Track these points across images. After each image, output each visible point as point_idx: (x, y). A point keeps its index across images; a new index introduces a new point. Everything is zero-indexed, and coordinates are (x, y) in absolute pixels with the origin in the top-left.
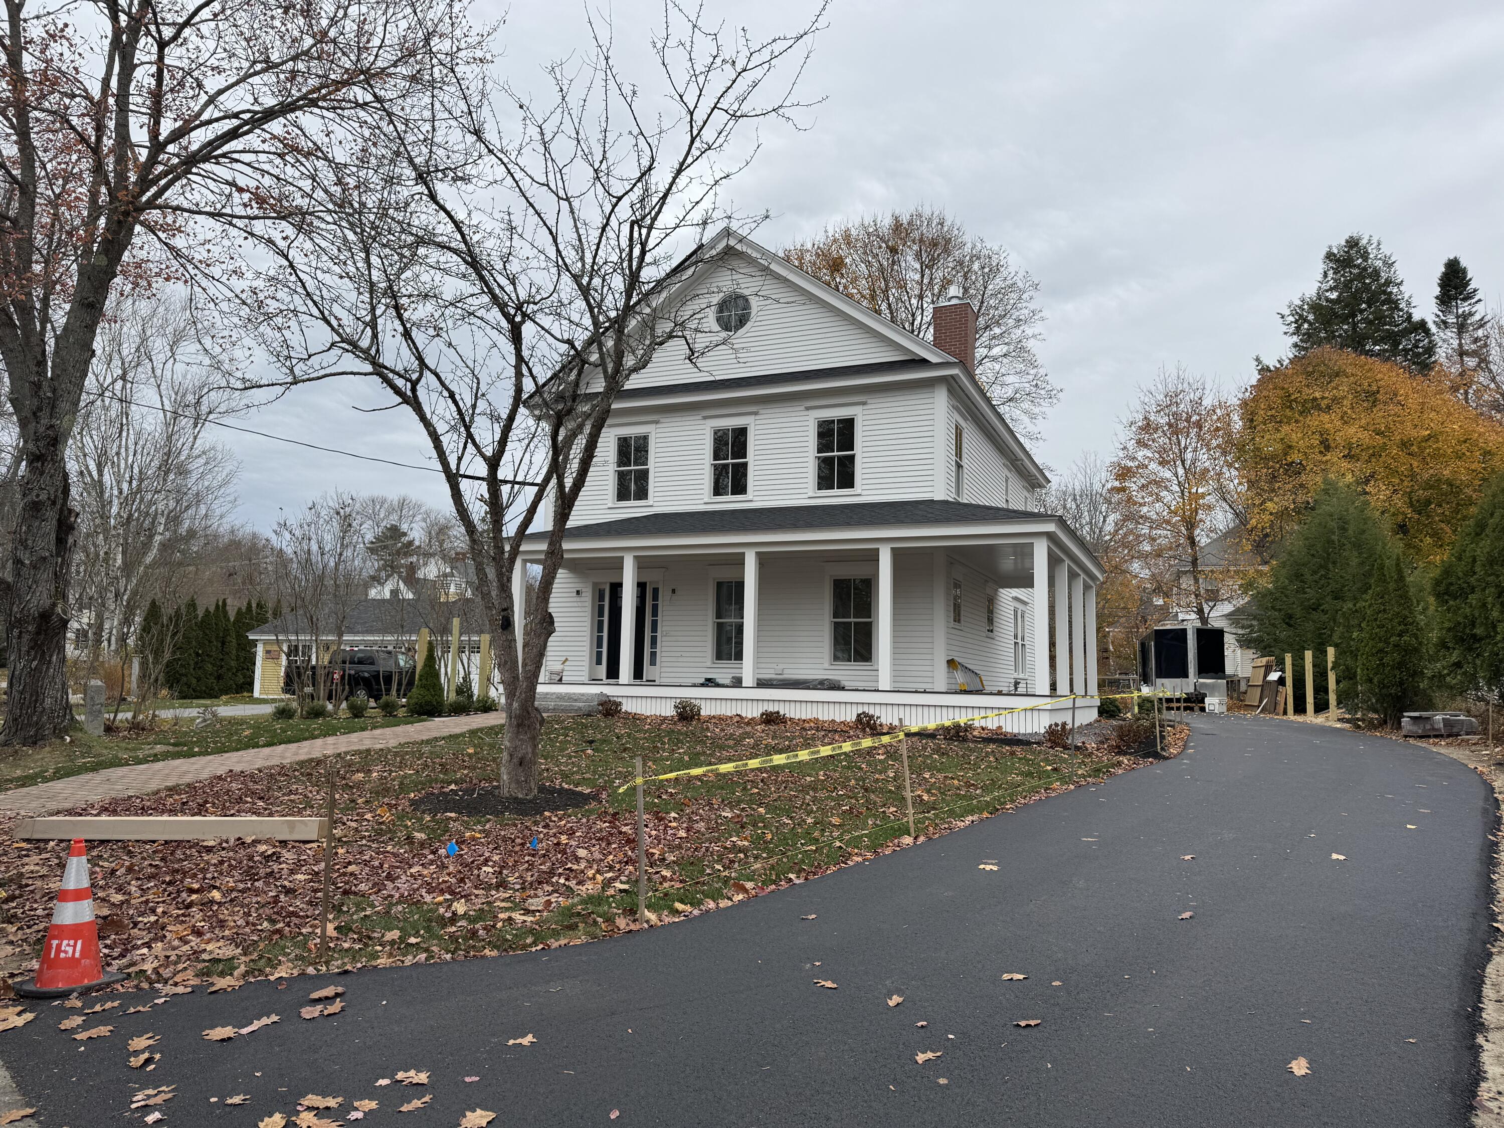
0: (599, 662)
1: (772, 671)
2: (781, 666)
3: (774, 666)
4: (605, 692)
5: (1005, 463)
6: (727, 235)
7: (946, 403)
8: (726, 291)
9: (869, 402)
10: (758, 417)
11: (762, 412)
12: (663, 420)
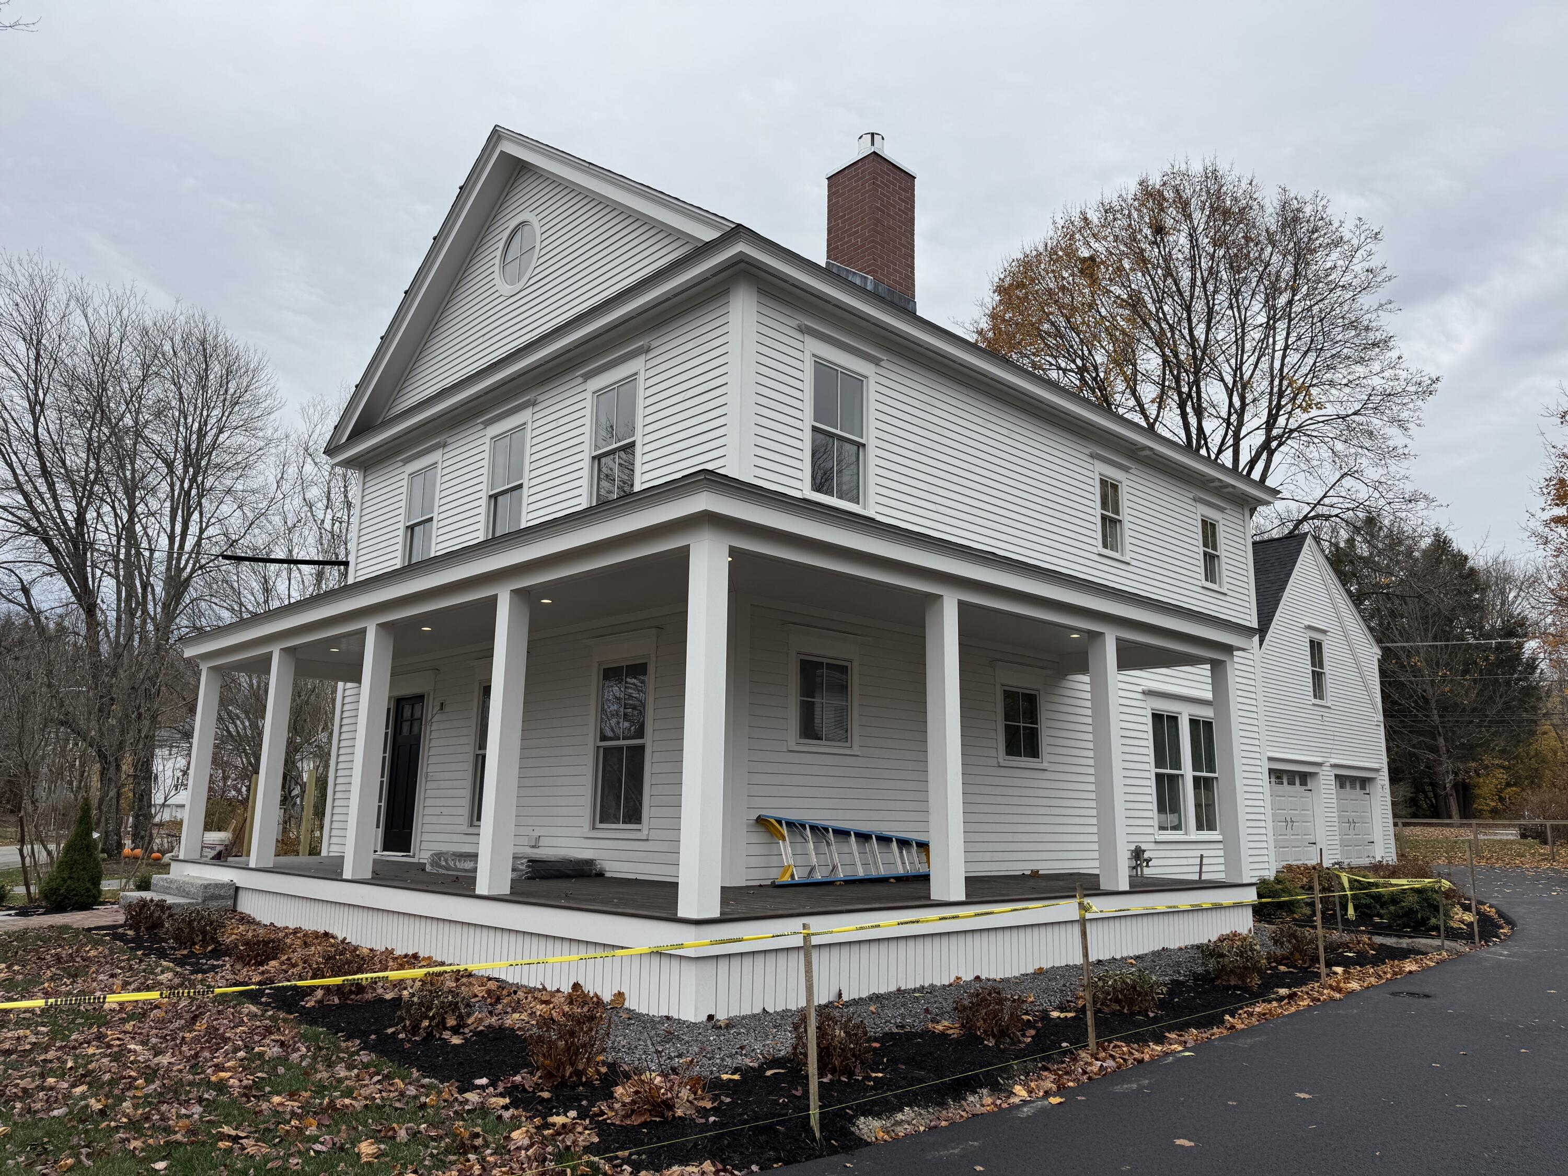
2: (537, 834)
4: (235, 881)
5: (1097, 454)
6: (500, 138)
7: (755, 317)
8: (513, 224)
9: (654, 344)
10: (537, 409)
11: (540, 398)
12: (450, 440)
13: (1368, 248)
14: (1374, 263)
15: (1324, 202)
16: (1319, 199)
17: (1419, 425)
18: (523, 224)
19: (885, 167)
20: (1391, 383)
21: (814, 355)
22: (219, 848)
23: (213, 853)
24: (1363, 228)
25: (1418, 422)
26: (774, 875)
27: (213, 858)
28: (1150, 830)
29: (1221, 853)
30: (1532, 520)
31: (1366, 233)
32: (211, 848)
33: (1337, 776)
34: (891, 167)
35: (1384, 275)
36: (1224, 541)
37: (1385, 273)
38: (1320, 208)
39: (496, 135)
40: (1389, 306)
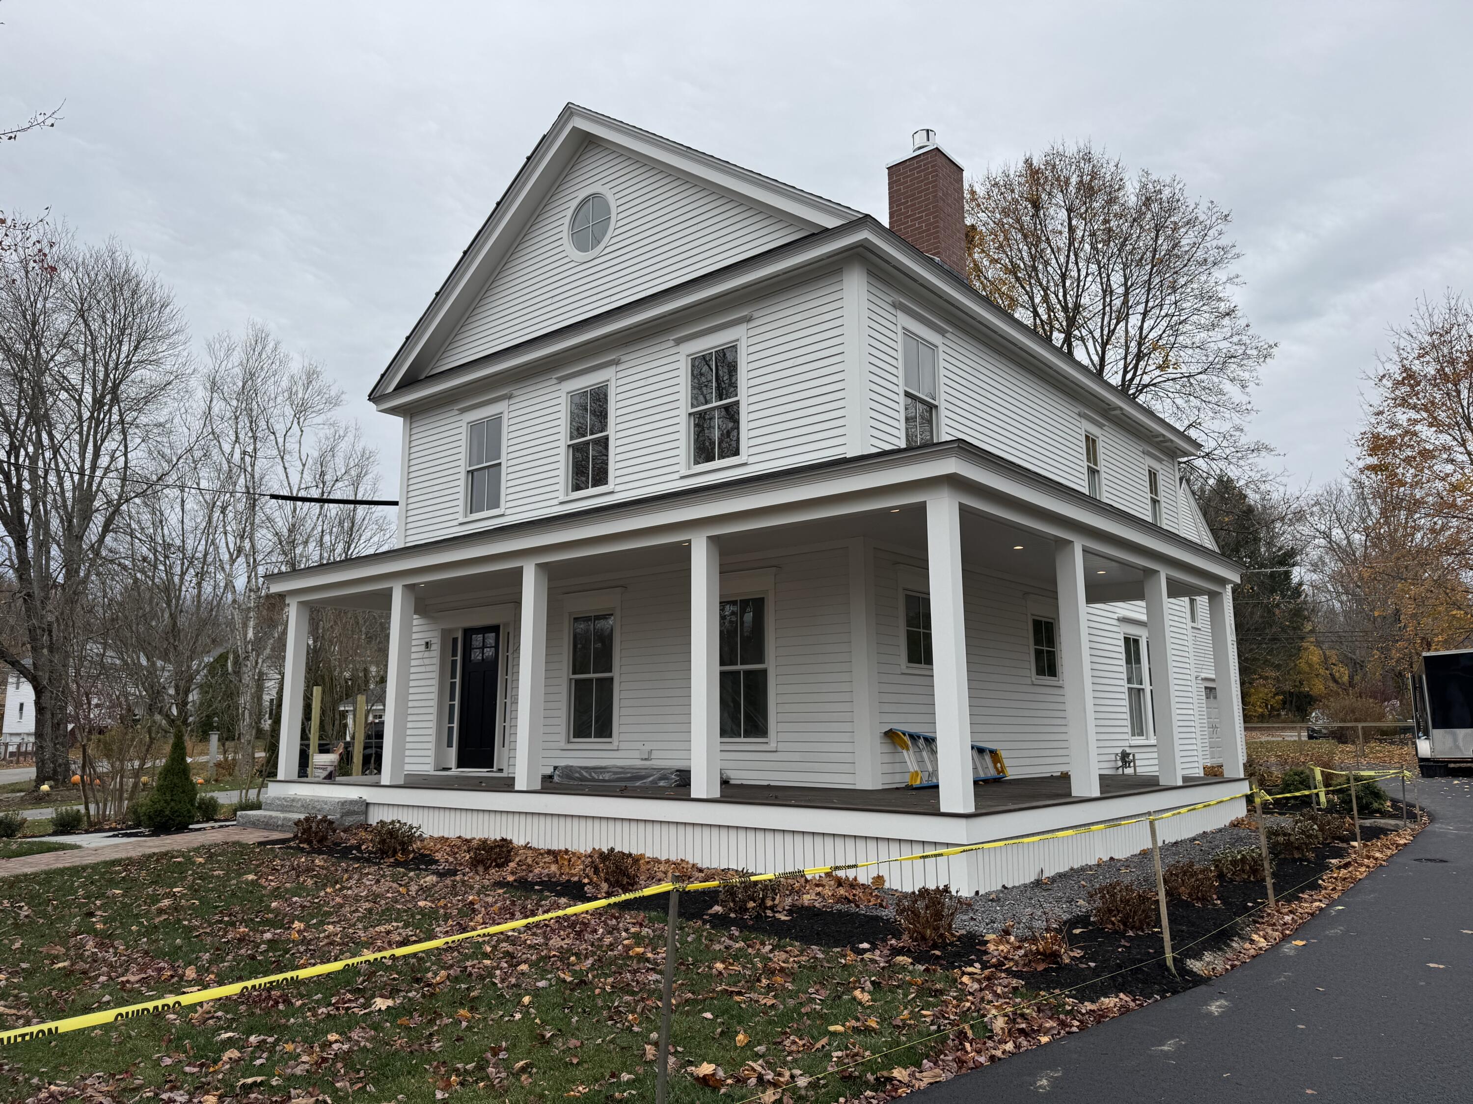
0: (450, 745)
1: (637, 754)
2: (649, 746)
3: (639, 745)
4: (364, 798)
5: (1085, 413)
6: (572, 114)
7: (865, 295)
8: (582, 195)
9: (756, 315)
10: (620, 368)
11: (624, 358)
12: (515, 393)
13: (1219, 228)
14: (1223, 241)
15: (1180, 186)
16: (1176, 182)
17: (1258, 384)
18: (595, 196)
19: (944, 159)
20: (1235, 347)
21: (904, 328)
22: (330, 769)
23: (325, 773)
24: (1215, 210)
25: (1257, 381)
26: (907, 779)
27: (325, 778)
28: (1126, 737)
29: (1155, 755)
30: (1351, 468)
31: (1216, 215)
32: (324, 769)
33: (1206, 688)
34: (948, 161)
35: (1233, 252)
36: (1163, 488)
37: (1235, 251)
38: (1177, 191)
39: (569, 111)
40: (1235, 280)
